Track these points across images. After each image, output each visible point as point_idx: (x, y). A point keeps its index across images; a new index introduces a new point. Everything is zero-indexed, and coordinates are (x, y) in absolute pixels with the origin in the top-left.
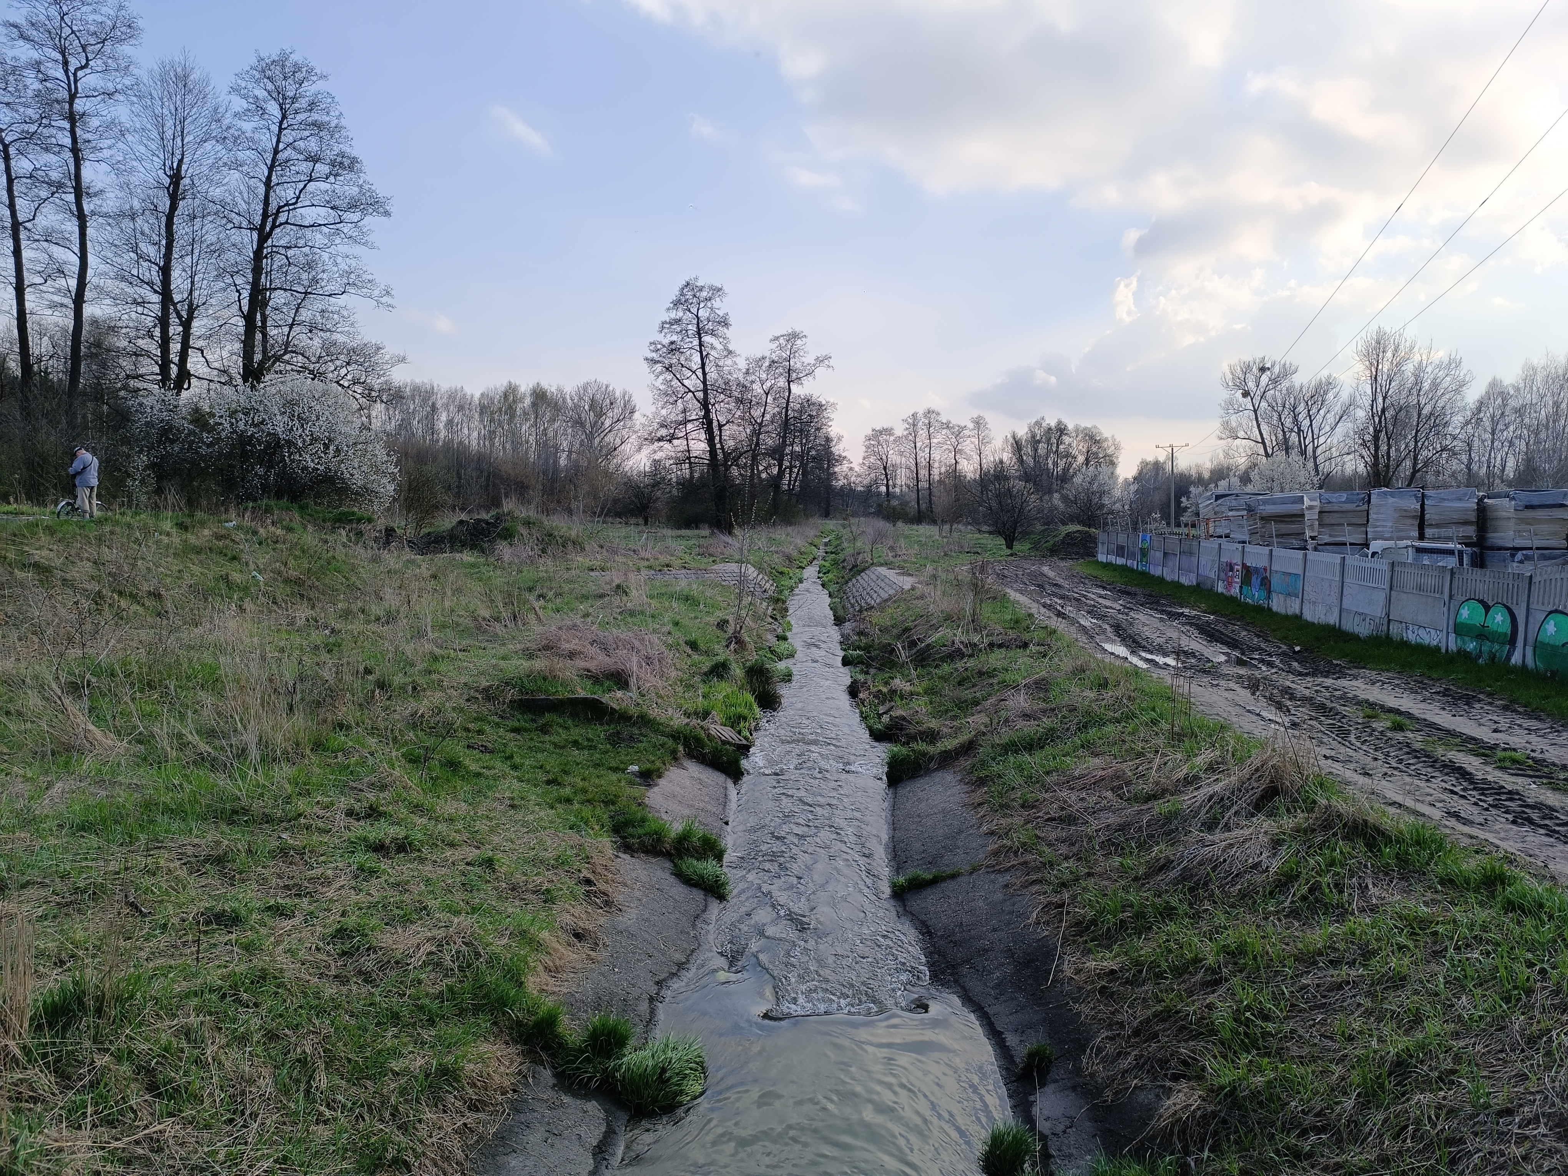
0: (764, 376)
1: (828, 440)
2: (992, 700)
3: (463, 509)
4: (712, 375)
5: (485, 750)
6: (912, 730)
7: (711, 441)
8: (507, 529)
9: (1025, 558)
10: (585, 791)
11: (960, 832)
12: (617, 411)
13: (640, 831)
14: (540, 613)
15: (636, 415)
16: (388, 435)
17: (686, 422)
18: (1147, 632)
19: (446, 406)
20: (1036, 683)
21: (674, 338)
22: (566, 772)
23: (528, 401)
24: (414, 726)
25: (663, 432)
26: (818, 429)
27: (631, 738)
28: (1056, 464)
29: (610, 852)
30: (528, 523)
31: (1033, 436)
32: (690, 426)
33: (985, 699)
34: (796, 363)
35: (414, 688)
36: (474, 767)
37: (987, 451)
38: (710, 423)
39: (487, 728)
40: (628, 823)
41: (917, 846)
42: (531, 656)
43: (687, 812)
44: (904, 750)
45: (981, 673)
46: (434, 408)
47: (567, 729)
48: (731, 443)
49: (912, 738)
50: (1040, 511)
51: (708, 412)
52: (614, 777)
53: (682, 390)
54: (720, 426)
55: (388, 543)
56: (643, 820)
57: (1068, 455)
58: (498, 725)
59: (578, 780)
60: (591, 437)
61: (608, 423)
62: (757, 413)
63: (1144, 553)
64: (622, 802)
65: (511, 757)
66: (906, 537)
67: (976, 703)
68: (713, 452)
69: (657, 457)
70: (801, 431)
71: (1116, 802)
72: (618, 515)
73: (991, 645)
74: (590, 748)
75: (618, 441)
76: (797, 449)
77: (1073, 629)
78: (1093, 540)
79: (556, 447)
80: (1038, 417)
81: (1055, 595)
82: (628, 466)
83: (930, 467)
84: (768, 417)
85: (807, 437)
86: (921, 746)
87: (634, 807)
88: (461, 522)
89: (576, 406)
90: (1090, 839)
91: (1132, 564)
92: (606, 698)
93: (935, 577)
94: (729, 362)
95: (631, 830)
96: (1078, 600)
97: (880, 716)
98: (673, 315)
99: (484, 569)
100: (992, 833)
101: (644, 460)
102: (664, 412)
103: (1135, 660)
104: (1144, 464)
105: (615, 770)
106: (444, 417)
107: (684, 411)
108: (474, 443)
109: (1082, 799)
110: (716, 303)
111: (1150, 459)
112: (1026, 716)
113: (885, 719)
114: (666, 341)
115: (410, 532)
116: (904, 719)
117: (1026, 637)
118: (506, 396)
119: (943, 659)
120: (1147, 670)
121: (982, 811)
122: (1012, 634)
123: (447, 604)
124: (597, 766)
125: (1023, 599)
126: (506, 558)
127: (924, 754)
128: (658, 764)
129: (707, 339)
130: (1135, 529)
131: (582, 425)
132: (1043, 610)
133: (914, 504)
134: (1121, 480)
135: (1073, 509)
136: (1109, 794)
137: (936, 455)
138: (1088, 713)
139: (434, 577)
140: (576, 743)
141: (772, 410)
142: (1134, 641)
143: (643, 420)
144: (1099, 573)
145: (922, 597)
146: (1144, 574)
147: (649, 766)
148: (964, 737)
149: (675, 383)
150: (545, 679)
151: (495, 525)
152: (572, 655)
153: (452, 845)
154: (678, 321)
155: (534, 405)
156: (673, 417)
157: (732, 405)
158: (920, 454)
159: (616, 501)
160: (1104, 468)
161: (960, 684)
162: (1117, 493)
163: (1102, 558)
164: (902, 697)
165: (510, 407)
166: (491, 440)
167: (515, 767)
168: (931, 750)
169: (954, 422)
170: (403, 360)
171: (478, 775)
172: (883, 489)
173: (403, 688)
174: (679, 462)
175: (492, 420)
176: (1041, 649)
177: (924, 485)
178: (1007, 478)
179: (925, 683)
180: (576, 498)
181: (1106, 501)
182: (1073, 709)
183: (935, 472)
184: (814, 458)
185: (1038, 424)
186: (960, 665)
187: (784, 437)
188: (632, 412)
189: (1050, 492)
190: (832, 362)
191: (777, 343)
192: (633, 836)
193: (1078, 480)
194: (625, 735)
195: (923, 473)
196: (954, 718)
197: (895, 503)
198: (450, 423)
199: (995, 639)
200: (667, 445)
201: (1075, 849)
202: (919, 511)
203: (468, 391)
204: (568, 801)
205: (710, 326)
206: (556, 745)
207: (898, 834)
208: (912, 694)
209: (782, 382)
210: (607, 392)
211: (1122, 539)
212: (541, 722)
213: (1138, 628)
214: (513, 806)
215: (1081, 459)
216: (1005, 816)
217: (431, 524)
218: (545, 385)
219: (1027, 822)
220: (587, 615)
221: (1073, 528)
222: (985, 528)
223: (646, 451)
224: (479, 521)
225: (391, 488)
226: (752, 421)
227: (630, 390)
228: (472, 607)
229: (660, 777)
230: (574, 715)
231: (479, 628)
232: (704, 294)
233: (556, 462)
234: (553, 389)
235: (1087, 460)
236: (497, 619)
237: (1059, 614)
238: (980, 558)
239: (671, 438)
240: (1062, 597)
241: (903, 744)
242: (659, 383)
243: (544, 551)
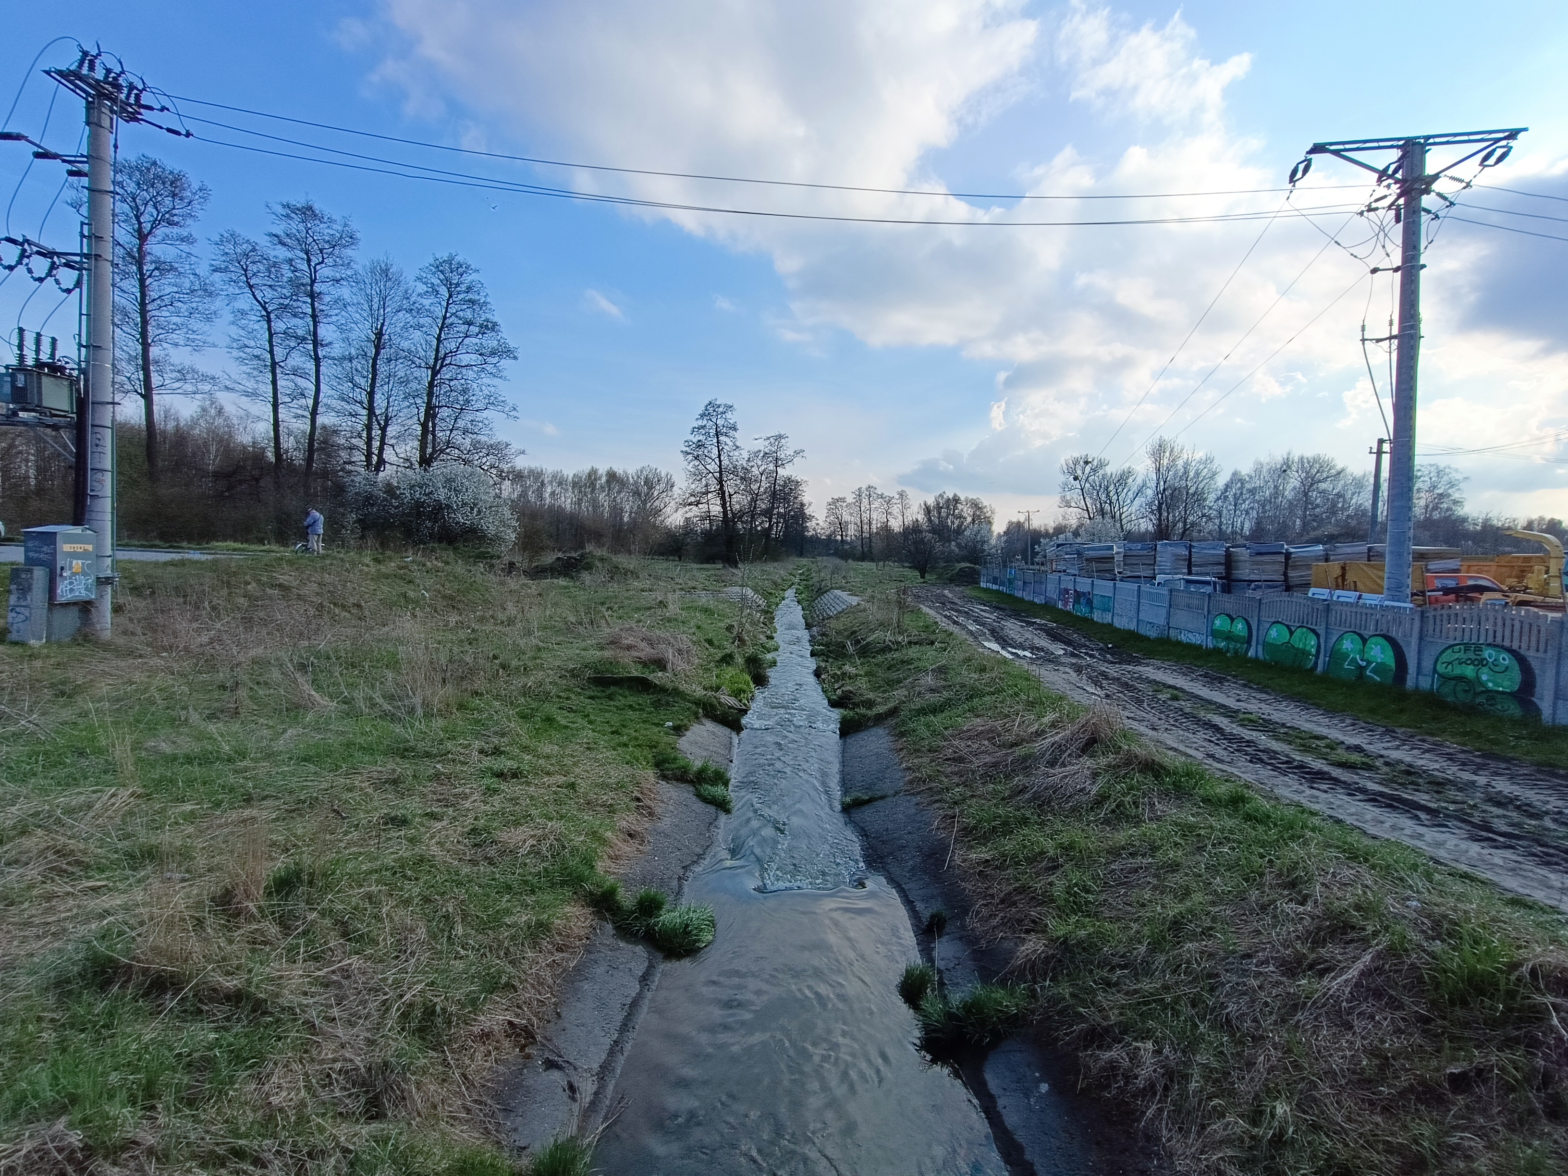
0: (760, 463)
1: (802, 505)
2: (911, 680)
3: (559, 550)
4: (725, 462)
5: (571, 710)
6: (856, 700)
7: (724, 505)
8: (587, 563)
9: (933, 584)
10: (636, 739)
11: (887, 768)
12: (663, 486)
13: (673, 766)
14: (609, 619)
15: (674, 489)
16: (513, 501)
17: (707, 493)
18: (1012, 634)
19: (551, 482)
20: (939, 668)
21: (701, 438)
22: (623, 726)
23: (604, 479)
24: (524, 695)
25: (692, 499)
26: (796, 498)
27: (668, 704)
28: (953, 523)
29: (652, 780)
30: (602, 560)
31: (938, 504)
32: (710, 495)
33: (905, 679)
34: (781, 455)
35: (525, 669)
36: (563, 722)
37: (908, 513)
38: (723, 493)
39: (573, 696)
40: (665, 761)
41: (859, 777)
42: (602, 649)
43: (705, 754)
44: (851, 713)
45: (903, 662)
46: (543, 484)
47: (625, 697)
48: (737, 507)
49: (856, 705)
50: (943, 553)
51: (722, 486)
52: (656, 730)
53: (705, 471)
54: (730, 496)
55: (510, 572)
56: (675, 759)
57: (960, 517)
58: (580, 694)
59: (632, 731)
60: (645, 503)
61: (656, 493)
62: (754, 487)
63: (1011, 582)
64: (662, 746)
65: (588, 716)
66: (854, 570)
67: (899, 681)
68: (725, 512)
69: (688, 516)
70: (784, 499)
71: (991, 748)
72: (662, 554)
73: (910, 643)
74: (641, 710)
75: (662, 505)
76: (782, 511)
77: (964, 632)
78: (978, 573)
79: (622, 509)
80: (941, 492)
81: (952, 609)
82: (668, 522)
83: (870, 524)
84: (762, 489)
85: (788, 503)
86: (862, 711)
87: (669, 750)
88: (558, 559)
89: (636, 482)
90: (973, 772)
91: (1003, 589)
92: (651, 677)
93: (873, 597)
94: (736, 453)
95: (667, 765)
96: (966, 612)
97: (835, 690)
98: (700, 423)
99: (572, 590)
100: (909, 769)
101: (680, 518)
102: (693, 486)
103: (1004, 653)
104: (1011, 523)
105: (657, 725)
106: (549, 490)
107: (706, 486)
108: (568, 506)
109: (969, 746)
110: (729, 415)
111: (1015, 520)
112: (932, 691)
113: (839, 692)
114: (695, 440)
115: (525, 565)
116: (851, 692)
117: (933, 637)
118: (590, 475)
119: (878, 652)
120: (1013, 660)
121: (902, 754)
122: (924, 635)
123: (548, 613)
124: (645, 722)
125: (932, 612)
126: (587, 583)
127: (864, 716)
128: (685, 722)
129: (722, 438)
130: (1005, 566)
131: (639, 495)
132: (944, 619)
133: (859, 548)
134: (995, 534)
135: (965, 552)
136: (986, 742)
137: (874, 516)
138: (973, 689)
139: (540, 595)
140: (631, 707)
141: (765, 484)
142: (1004, 641)
143: (680, 492)
144: (982, 595)
145: (864, 610)
146: (1011, 596)
147: (679, 722)
148: (891, 705)
149: (701, 467)
150: (611, 663)
151: (580, 561)
152: (629, 648)
153: (548, 774)
154: (703, 427)
155: (608, 481)
156: (698, 489)
157: (738, 482)
158: (864, 515)
159: (660, 545)
160: (984, 526)
161: (889, 669)
162: (993, 542)
163: (983, 585)
164: (850, 678)
165: (592, 483)
166: (580, 504)
167: (590, 722)
168: (869, 712)
169: (886, 494)
170: (523, 452)
171: (566, 727)
172: (839, 538)
173: (517, 668)
174: (702, 519)
175: (580, 492)
176: (943, 645)
177: (867, 535)
178: (921, 532)
179: (866, 668)
180: (634, 543)
181: (986, 547)
182: (963, 686)
183: (874, 527)
184: (792, 517)
185: (941, 496)
186: (889, 656)
187: (773, 503)
188: (672, 486)
189: (950, 541)
190: (805, 454)
191: (769, 441)
192: (668, 769)
193: (967, 533)
194: (663, 702)
195: (866, 527)
196: (884, 692)
197: (847, 547)
198: (553, 493)
199: (914, 639)
200: (694, 508)
201: (963, 779)
202: (863, 552)
203: (565, 473)
204: (625, 745)
205: (724, 430)
206: (618, 708)
207: (847, 769)
208: (857, 675)
209: (771, 467)
210: (656, 474)
211: (996, 573)
212: (608, 692)
213: (1007, 631)
214: (588, 748)
215: (969, 519)
216: (918, 757)
217: (539, 560)
218: (615, 469)
219: (932, 761)
220: (639, 621)
221: (964, 565)
222: (906, 564)
223: (681, 511)
224: (570, 558)
225: (513, 536)
226: (751, 492)
227: (671, 472)
228: (564, 615)
229: (687, 730)
230: (630, 688)
231: (568, 629)
232: (721, 410)
233: (622, 519)
234: (621, 472)
235: (973, 521)
236: (581, 624)
237: (955, 622)
238: (903, 584)
239: (698, 503)
240: (956, 611)
241: (850, 709)
242: (690, 467)
243: (612, 578)
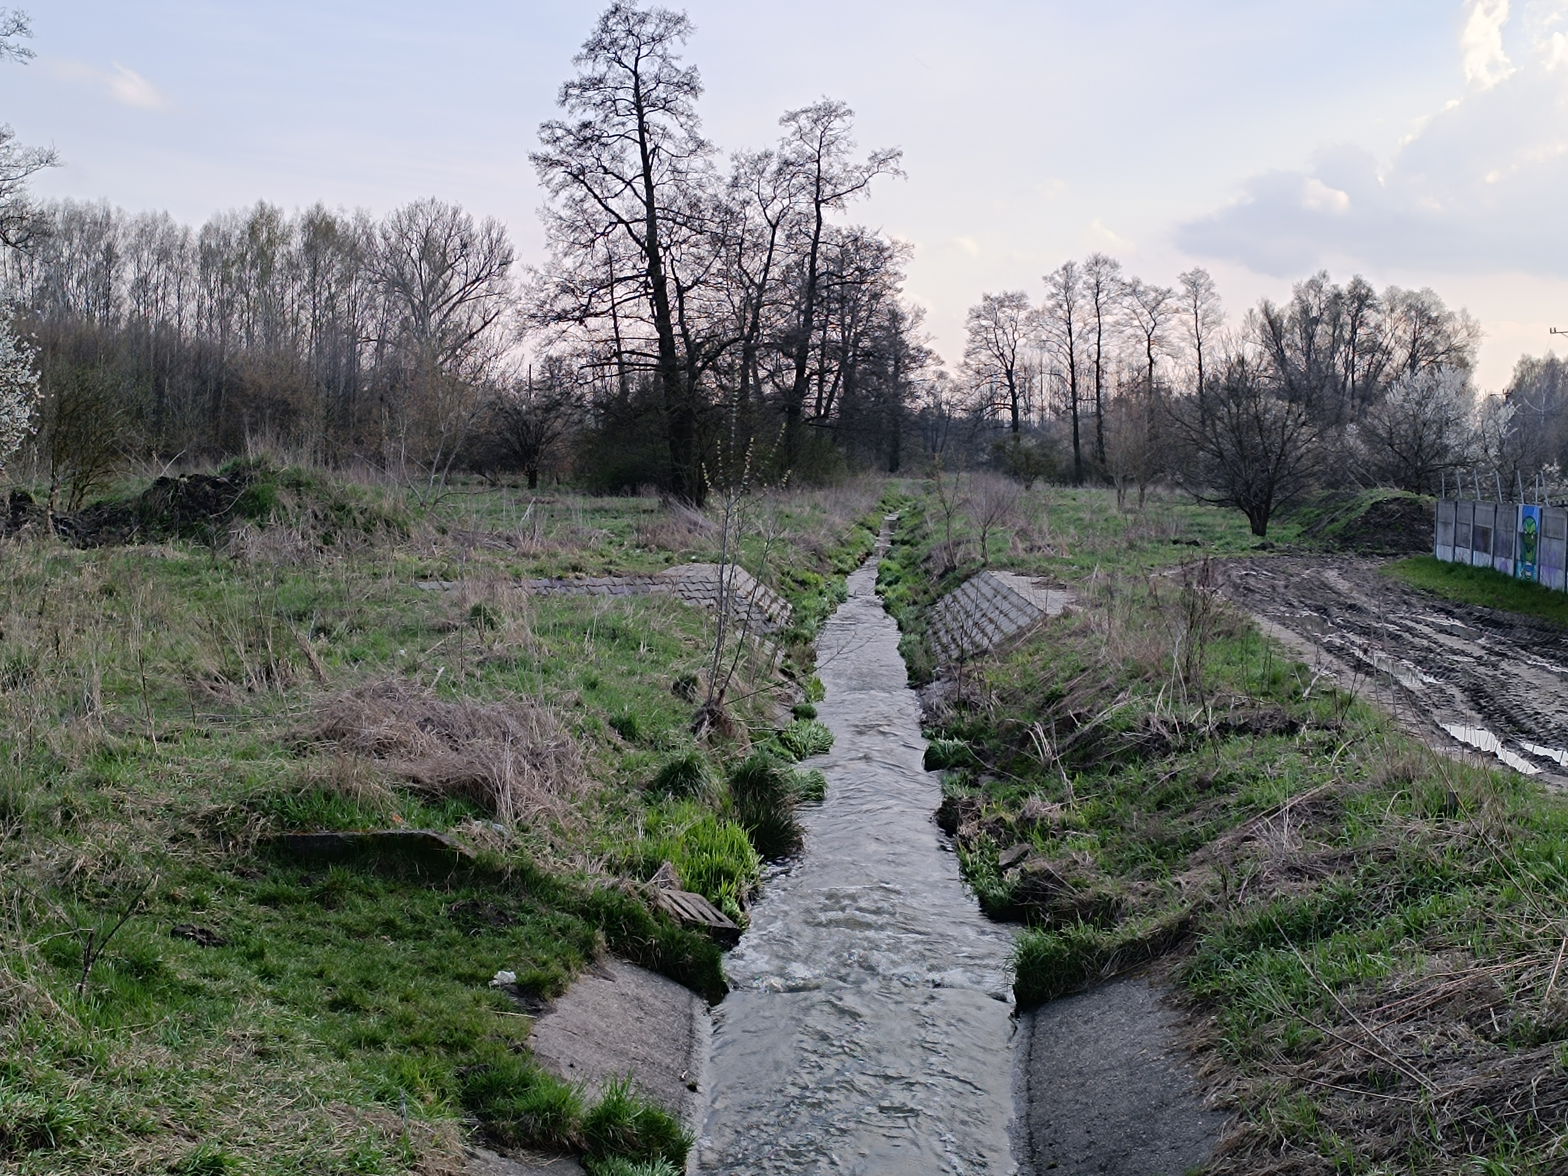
0: (767, 191)
1: (895, 317)
2: (1225, 839)
3: (166, 456)
4: (665, 191)
5: (207, 939)
6: (1064, 899)
7: (662, 320)
8: (254, 496)
9: (1290, 553)
10: (407, 1023)
11: (1163, 1105)
12: (475, 261)
13: (519, 1104)
14: (320, 663)
15: (513, 269)
16: (19, 308)
17: (611, 282)
18: (1535, 701)
19: (135, 251)
20: (1313, 803)
21: (590, 115)
22: (368, 985)
23: (297, 242)
24: (66, 893)
25: (567, 302)
26: (876, 296)
27: (501, 914)
28: (1350, 366)
29: (457, 1146)
30: (296, 485)
31: (1305, 311)
32: (620, 291)
33: (1212, 836)
34: (831, 166)
35: (67, 816)
36: (185, 975)
37: (1212, 339)
38: (660, 283)
39: (212, 896)
40: (494, 1088)
41: (1077, 1134)
42: (300, 751)
43: (612, 1065)
44: (1050, 941)
45: (1203, 785)
46: (110, 255)
47: (372, 897)
48: (703, 324)
49: (1066, 915)
50: (1320, 458)
51: (656, 262)
52: (466, 994)
53: (605, 218)
54: (681, 291)
55: (15, 524)
56: (525, 1082)
57: (1374, 348)
58: (233, 889)
59: (394, 1001)
60: (423, 312)
61: (456, 284)
62: (753, 264)
63: (1528, 544)
64: (482, 1046)
65: (259, 955)
66: (1052, 511)
67: (1194, 844)
68: (666, 341)
69: (554, 351)
70: (842, 300)
71: (1477, 1046)
72: (477, 467)
73: (1223, 728)
74: (419, 935)
75: (476, 321)
76: (835, 335)
77: (1387, 696)
78: (1427, 518)
79: (354, 333)
80: (1313, 273)
81: (1349, 626)
82: (496, 370)
83: (1099, 371)
84: (775, 272)
85: (854, 312)
86: (1084, 932)
87: (506, 1056)
88: (163, 482)
89: (394, 251)
90: (1424, 1119)
91: (1505, 565)
92: (450, 836)
93: (1109, 591)
94: (698, 162)
95: (500, 1102)
96: (1395, 637)
97: (1000, 871)
98: (588, 70)
99: (207, 576)
100: (1228, 1108)
101: (530, 358)
102: (568, 263)
103: (1511, 758)
104: (1528, 366)
105: (469, 980)
106: (130, 273)
107: (609, 261)
108: (189, 324)
109: (1408, 1039)
110: (673, 46)
111: (1539, 355)
112: (1295, 871)
113: (1012, 876)
114: (573, 123)
115: (61, 502)
116: (1049, 876)
117: (1292, 711)
118: (253, 229)
119: (1127, 757)
120: (1537, 778)
121: (1207, 1064)
122: (1265, 706)
123: (133, 645)
124: (432, 971)
125: (1287, 636)
126: (252, 554)
127: (1090, 948)
128: (555, 968)
129: (654, 117)
130: (1510, 496)
131: (406, 288)
132: (1326, 658)
133: (1067, 445)
134: (1480, 397)
135: (1388, 456)
136: (1462, 1029)
137: (1111, 347)
138: (1419, 865)
139: (108, 591)
140: (389, 926)
141: (783, 258)
142: (1510, 720)
143: (528, 279)
144: (1437, 583)
145: (1084, 631)
146: (1528, 585)
147: (536, 971)
148: (1169, 915)
149: (591, 204)
150: (328, 797)
151: (230, 488)
152: (382, 748)
153: (139, 1132)
154: (597, 83)
155: (310, 247)
156: (586, 273)
157: (705, 250)
158: (1080, 346)
159: (472, 440)
160: (1446, 373)
161: (1161, 806)
162: (1473, 423)
163: (1443, 553)
164: (1044, 833)
165: (262, 253)
166: (224, 318)
167: (267, 975)
168: (1105, 939)
169: (1147, 282)
170: (49, 160)
171: (193, 991)
172: (1006, 415)
173: (43, 814)
174: (598, 362)
175: (226, 280)
176: (1324, 736)
177: (1086, 406)
178: (1253, 395)
179: (1092, 805)
180: (392, 433)
181: (1451, 439)
182: (1388, 857)
183: (1110, 382)
184: (867, 354)
185: (1315, 285)
186: (1160, 767)
187: (809, 313)
188: (505, 262)
189: (1339, 421)
190: (902, 163)
191: (793, 126)
192: (504, 1115)
193: (1395, 396)
194: (488, 909)
195: (1086, 383)
196: (1150, 875)
197: (1029, 442)
198: (142, 283)
199: (1236, 717)
200: (574, 329)
201: (1394, 1140)
202: (1078, 459)
203: (178, 221)
204: (375, 1043)
205: (661, 92)
206: (350, 931)
207: (1039, 1110)
208: (1064, 826)
209: (804, 203)
210: (454, 225)
211: (1484, 516)
212: (319, 884)
213: (1517, 694)
214: (262, 1054)
215: (1400, 355)
216: (1253, 1072)
217: (104, 486)
218: (331, 209)
219: (1299, 1085)
220: (412, 668)
221: (1384, 493)
222: (1209, 493)
223: (534, 339)
224: (198, 479)
225: (23, 414)
226: (743, 280)
227: (501, 219)
228: (182, 652)
229: (558, 994)
230: (387, 870)
231: (196, 693)
232: (649, 29)
233: (354, 360)
234: (349, 218)
235: (1413, 360)
236: (233, 677)
237: (1359, 666)
238: (1199, 553)
239: (584, 314)
240: (1365, 632)
241: (1047, 929)
242: (559, 205)
243: (327, 539)
